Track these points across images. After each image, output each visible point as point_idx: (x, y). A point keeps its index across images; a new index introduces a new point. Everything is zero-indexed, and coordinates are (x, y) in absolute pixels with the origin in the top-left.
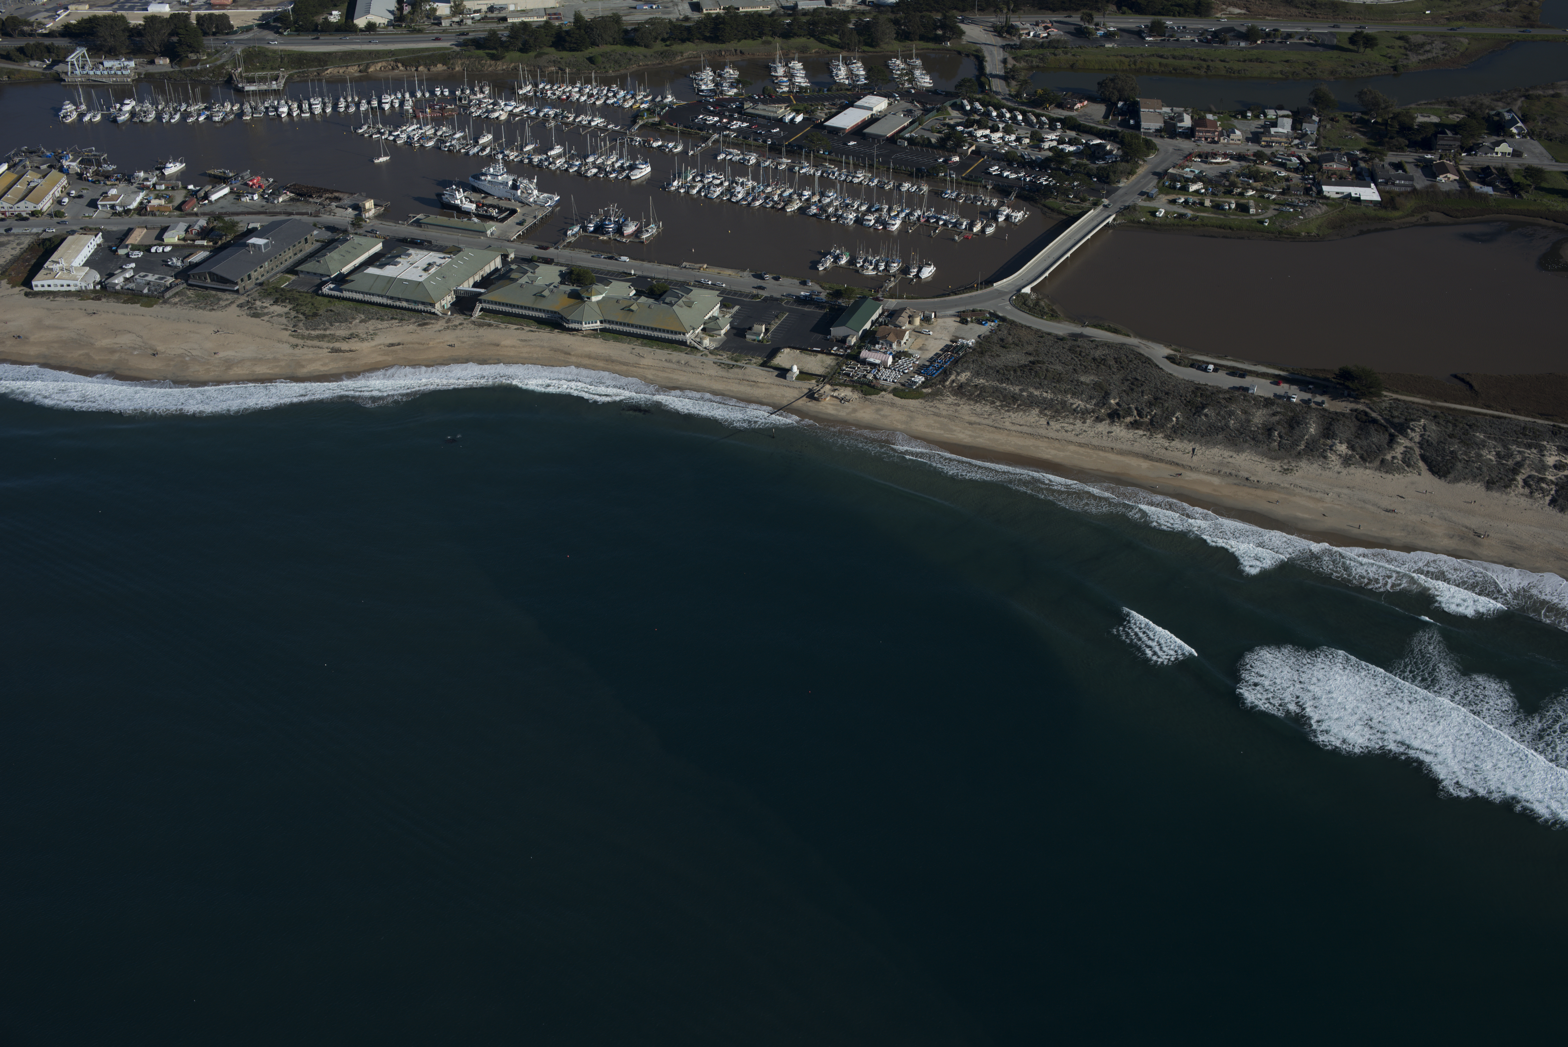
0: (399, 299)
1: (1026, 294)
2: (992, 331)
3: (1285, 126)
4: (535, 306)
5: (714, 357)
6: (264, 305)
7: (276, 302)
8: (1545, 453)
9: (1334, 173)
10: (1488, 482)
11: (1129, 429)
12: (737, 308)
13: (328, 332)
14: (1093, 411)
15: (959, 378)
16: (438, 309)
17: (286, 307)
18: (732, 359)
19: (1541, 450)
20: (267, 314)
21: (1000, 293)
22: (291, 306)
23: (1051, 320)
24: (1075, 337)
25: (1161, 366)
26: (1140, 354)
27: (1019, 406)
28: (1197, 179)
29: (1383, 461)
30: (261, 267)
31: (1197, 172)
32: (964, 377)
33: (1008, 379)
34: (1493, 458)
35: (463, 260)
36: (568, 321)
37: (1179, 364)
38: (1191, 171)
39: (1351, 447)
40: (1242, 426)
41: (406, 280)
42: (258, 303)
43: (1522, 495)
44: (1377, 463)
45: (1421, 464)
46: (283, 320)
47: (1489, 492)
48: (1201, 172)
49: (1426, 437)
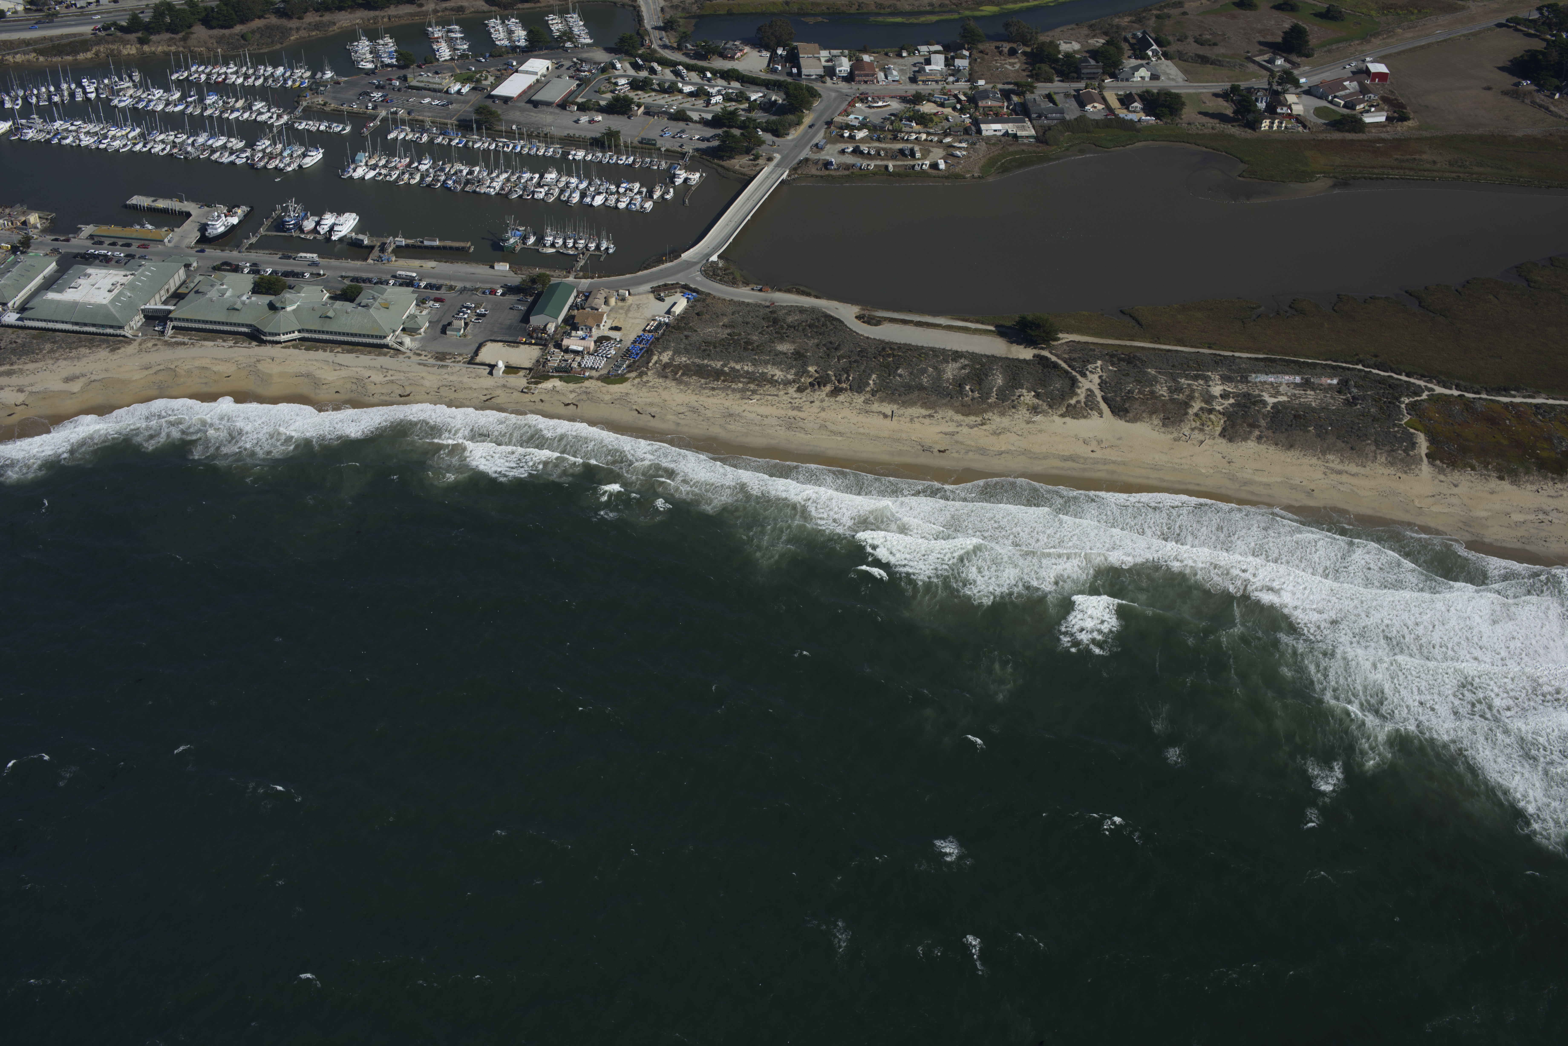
0: (85, 325)
1: (715, 262)
3: (938, 64)
4: (228, 321)
5: (417, 356)
8: (1211, 383)
9: (990, 110)
10: (1163, 419)
11: (830, 397)
12: (433, 302)
14: (794, 381)
15: (661, 358)
16: (128, 332)
18: (436, 358)
19: (1207, 379)
21: (689, 264)
24: (767, 304)
25: (852, 328)
26: (831, 317)
27: (722, 382)
28: (863, 126)
29: (1068, 406)
31: (861, 118)
32: (666, 357)
33: (709, 355)
34: (1165, 394)
35: (147, 276)
36: (265, 334)
37: (869, 323)
38: (856, 118)
39: (1038, 396)
40: (934, 383)
41: (90, 304)
43: (1195, 428)
44: (1063, 409)
45: (1103, 406)
47: (1165, 429)
48: (865, 118)
49: (1104, 378)
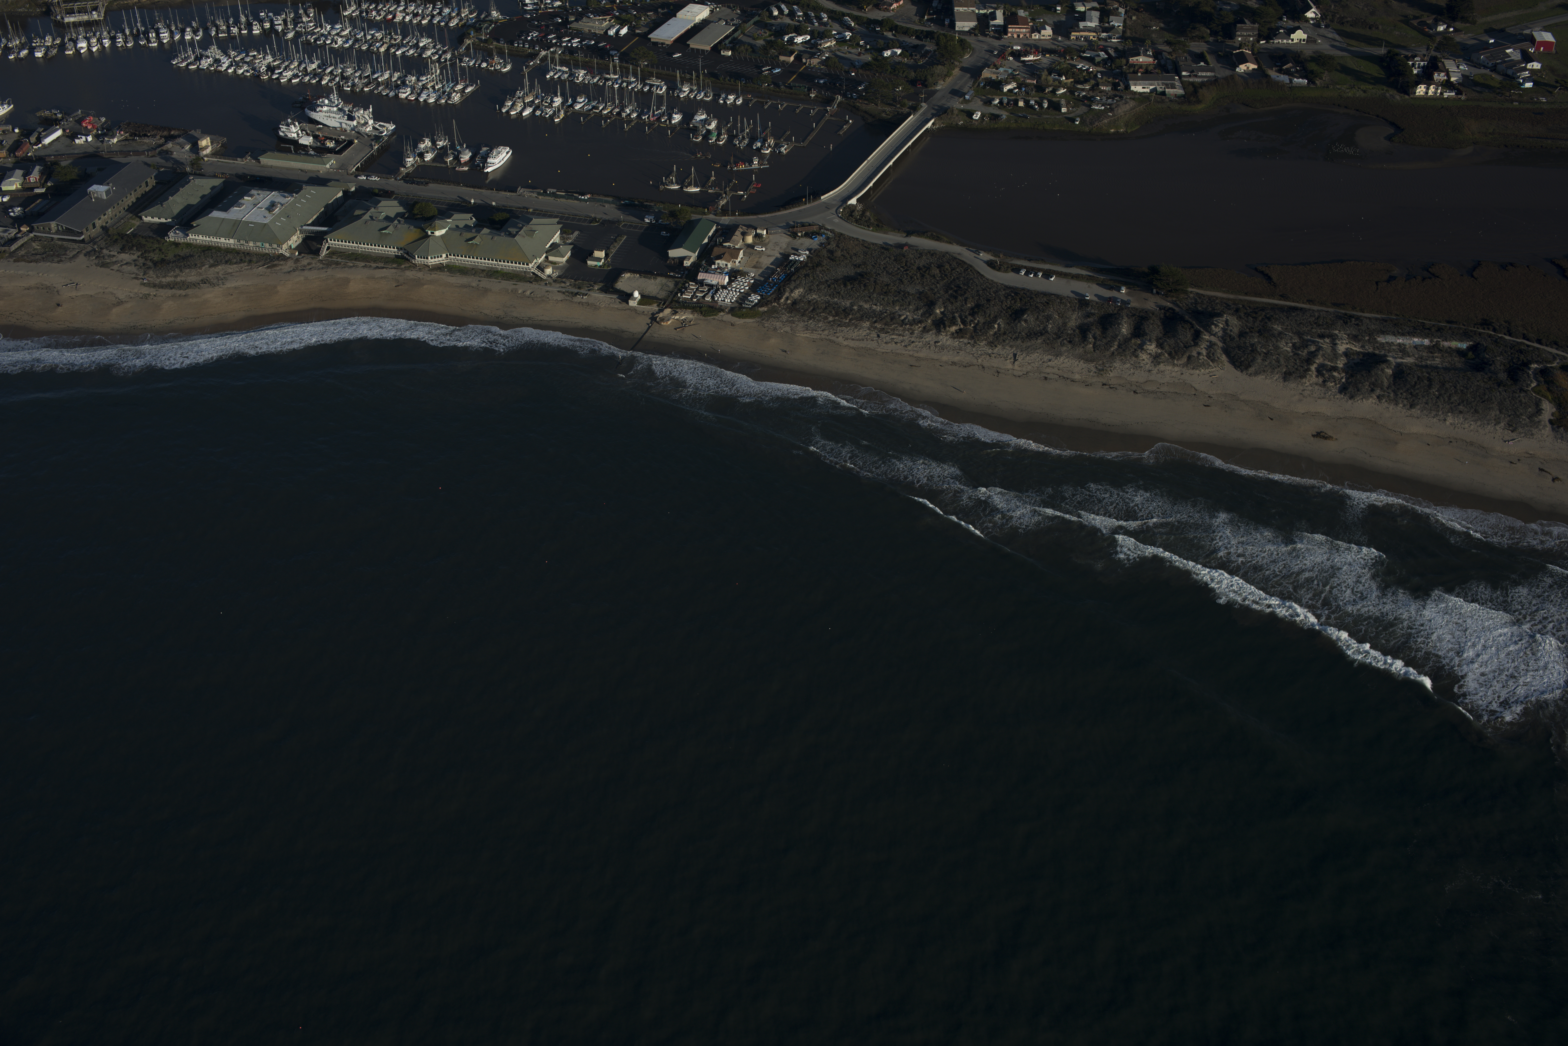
0: (246, 242)
1: (853, 205)
2: (821, 244)
3: (1093, 20)
4: (380, 243)
5: (558, 285)
6: (112, 253)
7: (123, 250)
8: (1337, 341)
9: (1141, 67)
10: (1285, 373)
11: (954, 338)
12: (576, 233)
13: (179, 279)
14: (920, 322)
15: (793, 295)
16: (285, 249)
17: (134, 254)
18: (575, 286)
19: (1333, 339)
20: (115, 263)
21: (827, 206)
22: (139, 253)
23: (876, 231)
24: (900, 246)
25: (982, 273)
26: (963, 261)
27: (850, 320)
28: (1010, 79)
29: (1189, 358)
30: (104, 215)
31: (1010, 71)
32: (797, 293)
33: (839, 293)
34: (1289, 349)
35: (305, 198)
36: (413, 257)
37: (999, 270)
38: (1005, 71)
39: (1160, 345)
40: (1059, 329)
41: (251, 223)
42: (105, 251)
43: (1316, 384)
44: (1184, 360)
45: (1224, 358)
46: (132, 268)
47: (1286, 383)
48: (1014, 71)
49: (1229, 332)
